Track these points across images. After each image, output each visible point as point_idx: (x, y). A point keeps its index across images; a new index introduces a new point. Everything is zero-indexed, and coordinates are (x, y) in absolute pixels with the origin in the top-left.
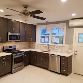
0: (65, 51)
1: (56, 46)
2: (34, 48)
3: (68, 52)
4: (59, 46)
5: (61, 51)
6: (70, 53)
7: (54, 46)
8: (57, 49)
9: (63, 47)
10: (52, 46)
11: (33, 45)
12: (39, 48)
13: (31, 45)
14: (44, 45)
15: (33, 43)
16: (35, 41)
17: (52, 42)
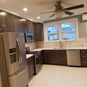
0: (79, 45)
1: (69, 41)
2: (43, 47)
3: (83, 45)
4: (73, 41)
5: (75, 46)
6: (85, 46)
7: (66, 42)
8: (70, 44)
9: (76, 42)
10: (64, 42)
11: (40, 44)
12: (49, 46)
13: (39, 44)
14: (54, 43)
15: (40, 43)
16: (44, 40)
17: (62, 38)
